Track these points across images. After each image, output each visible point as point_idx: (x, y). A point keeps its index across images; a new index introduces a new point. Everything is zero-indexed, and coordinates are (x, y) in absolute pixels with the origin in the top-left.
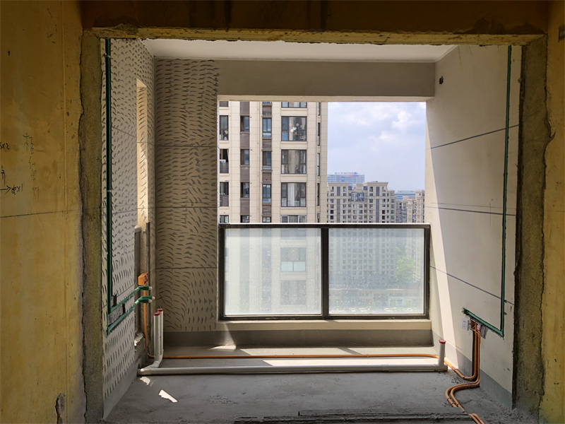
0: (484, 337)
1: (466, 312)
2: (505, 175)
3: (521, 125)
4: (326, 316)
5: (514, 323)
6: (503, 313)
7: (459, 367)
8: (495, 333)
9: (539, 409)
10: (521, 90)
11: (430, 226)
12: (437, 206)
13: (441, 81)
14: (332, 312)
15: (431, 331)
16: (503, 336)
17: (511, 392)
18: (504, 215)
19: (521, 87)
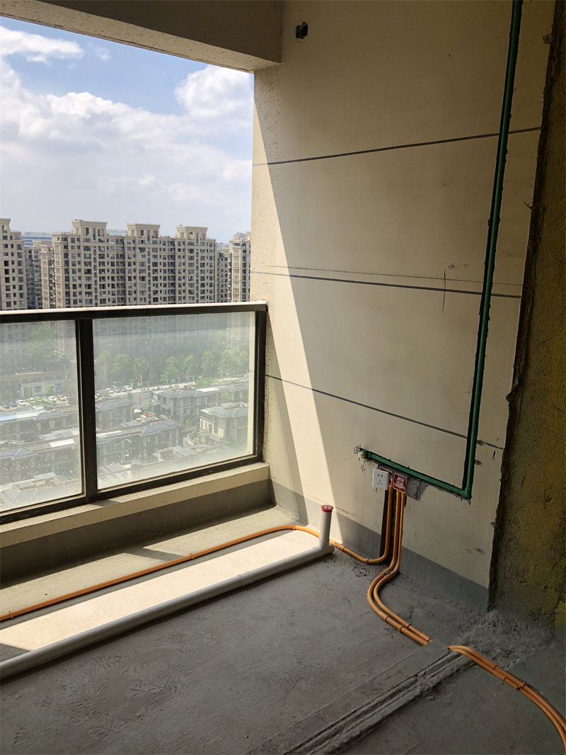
0: (417, 497)
1: (368, 456)
2: (494, 223)
3: (545, 129)
4: (93, 495)
5: (501, 480)
6: (470, 462)
7: (346, 541)
8: (446, 493)
9: (554, 613)
10: (551, 58)
11: (266, 307)
12: (287, 272)
13: (302, 31)
14: (103, 484)
15: (269, 482)
16: (469, 497)
17: (487, 586)
18: (486, 295)
19: (552, 50)
